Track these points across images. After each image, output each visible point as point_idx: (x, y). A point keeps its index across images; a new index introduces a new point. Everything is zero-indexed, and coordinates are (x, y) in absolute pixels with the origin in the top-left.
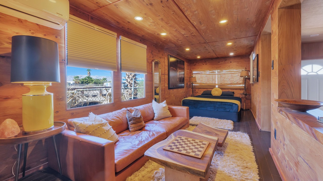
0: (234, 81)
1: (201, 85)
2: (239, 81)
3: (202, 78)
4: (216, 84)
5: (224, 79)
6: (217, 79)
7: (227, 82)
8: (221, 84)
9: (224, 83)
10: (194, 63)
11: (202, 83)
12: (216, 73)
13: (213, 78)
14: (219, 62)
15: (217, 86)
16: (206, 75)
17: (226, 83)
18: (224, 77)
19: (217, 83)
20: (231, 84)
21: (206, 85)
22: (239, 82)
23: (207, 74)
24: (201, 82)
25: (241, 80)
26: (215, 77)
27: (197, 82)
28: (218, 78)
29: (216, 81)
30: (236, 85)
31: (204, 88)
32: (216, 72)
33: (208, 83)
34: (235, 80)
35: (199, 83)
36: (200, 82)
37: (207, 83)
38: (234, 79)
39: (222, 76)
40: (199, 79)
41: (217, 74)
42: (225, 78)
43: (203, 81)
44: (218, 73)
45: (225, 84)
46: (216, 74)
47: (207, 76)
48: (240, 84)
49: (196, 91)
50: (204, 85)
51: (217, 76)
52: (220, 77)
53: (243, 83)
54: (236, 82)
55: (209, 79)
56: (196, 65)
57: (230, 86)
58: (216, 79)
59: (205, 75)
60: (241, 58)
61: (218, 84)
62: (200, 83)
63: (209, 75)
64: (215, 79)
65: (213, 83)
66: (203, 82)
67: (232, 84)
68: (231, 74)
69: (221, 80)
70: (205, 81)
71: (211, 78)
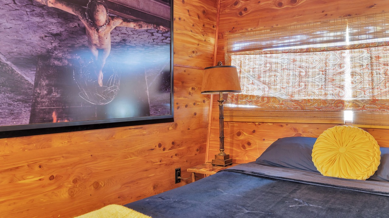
3: (270, 70)
4: (342, 102)
6: (353, 74)
11: (269, 99)
12: (347, 43)
13: (325, 72)
15: (348, 115)
16: (292, 56)
19: (348, 96)
23: (295, 52)
24: (266, 94)
26: (340, 66)
27: (244, 93)
28: (358, 70)
29: (342, 87)
32: (343, 40)
33: (302, 97)
35: (258, 97)
36: (260, 93)
37: (296, 97)
39: (378, 57)
40: (259, 77)
41: (353, 47)
43: (278, 87)
44: (356, 43)
46: (342, 48)
47: (294, 61)
49: (242, 137)
51: (348, 60)
52: (365, 62)
55: (307, 75)
56: (246, 9)
58: (342, 73)
59: (285, 56)
61: (356, 105)
62: (263, 98)
63: (304, 56)
64: (337, 78)
65: (330, 97)
66: (278, 94)
69: (373, 80)
70: (285, 85)
71: (317, 70)
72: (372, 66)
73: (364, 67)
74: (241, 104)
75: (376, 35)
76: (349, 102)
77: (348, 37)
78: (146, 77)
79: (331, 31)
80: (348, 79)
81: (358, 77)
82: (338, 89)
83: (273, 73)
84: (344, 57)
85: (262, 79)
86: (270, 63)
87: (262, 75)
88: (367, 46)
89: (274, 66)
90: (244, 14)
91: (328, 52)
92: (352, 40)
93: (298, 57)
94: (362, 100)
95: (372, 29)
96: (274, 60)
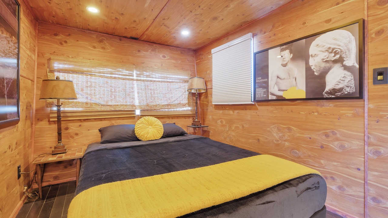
0: (174, 99)
1: (88, 109)
2: (182, 100)
3: (91, 86)
4: (134, 106)
5: (153, 93)
6: (138, 93)
7: (160, 102)
8: (148, 105)
9: (154, 104)
10: (56, 35)
11: (91, 104)
12: (135, 78)
13: (125, 90)
14: (139, 51)
15: (138, 112)
16: (106, 80)
17: (158, 103)
18: (154, 90)
19: (137, 103)
20: (168, 105)
21: (108, 109)
22: (182, 102)
23: (107, 77)
24: (89, 101)
25: (185, 97)
26: (132, 88)
28: (140, 91)
29: (134, 99)
30: (177, 107)
31: (101, 120)
32: (133, 76)
33: (113, 103)
34: (176, 98)
35: (83, 103)
37: (110, 103)
38: (173, 95)
39: (148, 86)
40: (82, 90)
41: (137, 80)
42: (156, 92)
43: (97, 97)
44: (139, 78)
45: (156, 105)
46: (133, 80)
47: (107, 82)
48: (184, 105)
49: (70, 131)
50: (99, 109)
51: (135, 86)
52: (143, 88)
53: (188, 103)
54: (176, 102)
55: (115, 91)
57: (167, 110)
58: (133, 92)
59: (101, 79)
60: (182, 53)
61: (140, 106)
62: (87, 103)
63: (113, 81)
64: (131, 94)
65: (128, 104)
66: (98, 101)
67: (170, 105)
68: (166, 84)
69: (146, 96)
70: (102, 96)
71: (121, 89)
72: (146, 90)
73: (143, 90)
74: (68, 107)
75: (147, 76)
76: (138, 106)
77: (135, 75)
78: (5, 82)
79: (127, 70)
80: (136, 95)
81: (140, 94)
82: (132, 100)
83: (93, 88)
84: (134, 84)
85: (84, 91)
86: (90, 82)
87: (84, 89)
88: (143, 81)
89: (93, 84)
90: (65, 44)
91: (126, 81)
92: (137, 77)
93: (109, 81)
94: (143, 105)
95: (145, 73)
96: (93, 80)
